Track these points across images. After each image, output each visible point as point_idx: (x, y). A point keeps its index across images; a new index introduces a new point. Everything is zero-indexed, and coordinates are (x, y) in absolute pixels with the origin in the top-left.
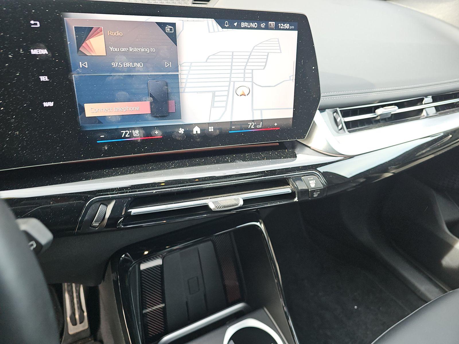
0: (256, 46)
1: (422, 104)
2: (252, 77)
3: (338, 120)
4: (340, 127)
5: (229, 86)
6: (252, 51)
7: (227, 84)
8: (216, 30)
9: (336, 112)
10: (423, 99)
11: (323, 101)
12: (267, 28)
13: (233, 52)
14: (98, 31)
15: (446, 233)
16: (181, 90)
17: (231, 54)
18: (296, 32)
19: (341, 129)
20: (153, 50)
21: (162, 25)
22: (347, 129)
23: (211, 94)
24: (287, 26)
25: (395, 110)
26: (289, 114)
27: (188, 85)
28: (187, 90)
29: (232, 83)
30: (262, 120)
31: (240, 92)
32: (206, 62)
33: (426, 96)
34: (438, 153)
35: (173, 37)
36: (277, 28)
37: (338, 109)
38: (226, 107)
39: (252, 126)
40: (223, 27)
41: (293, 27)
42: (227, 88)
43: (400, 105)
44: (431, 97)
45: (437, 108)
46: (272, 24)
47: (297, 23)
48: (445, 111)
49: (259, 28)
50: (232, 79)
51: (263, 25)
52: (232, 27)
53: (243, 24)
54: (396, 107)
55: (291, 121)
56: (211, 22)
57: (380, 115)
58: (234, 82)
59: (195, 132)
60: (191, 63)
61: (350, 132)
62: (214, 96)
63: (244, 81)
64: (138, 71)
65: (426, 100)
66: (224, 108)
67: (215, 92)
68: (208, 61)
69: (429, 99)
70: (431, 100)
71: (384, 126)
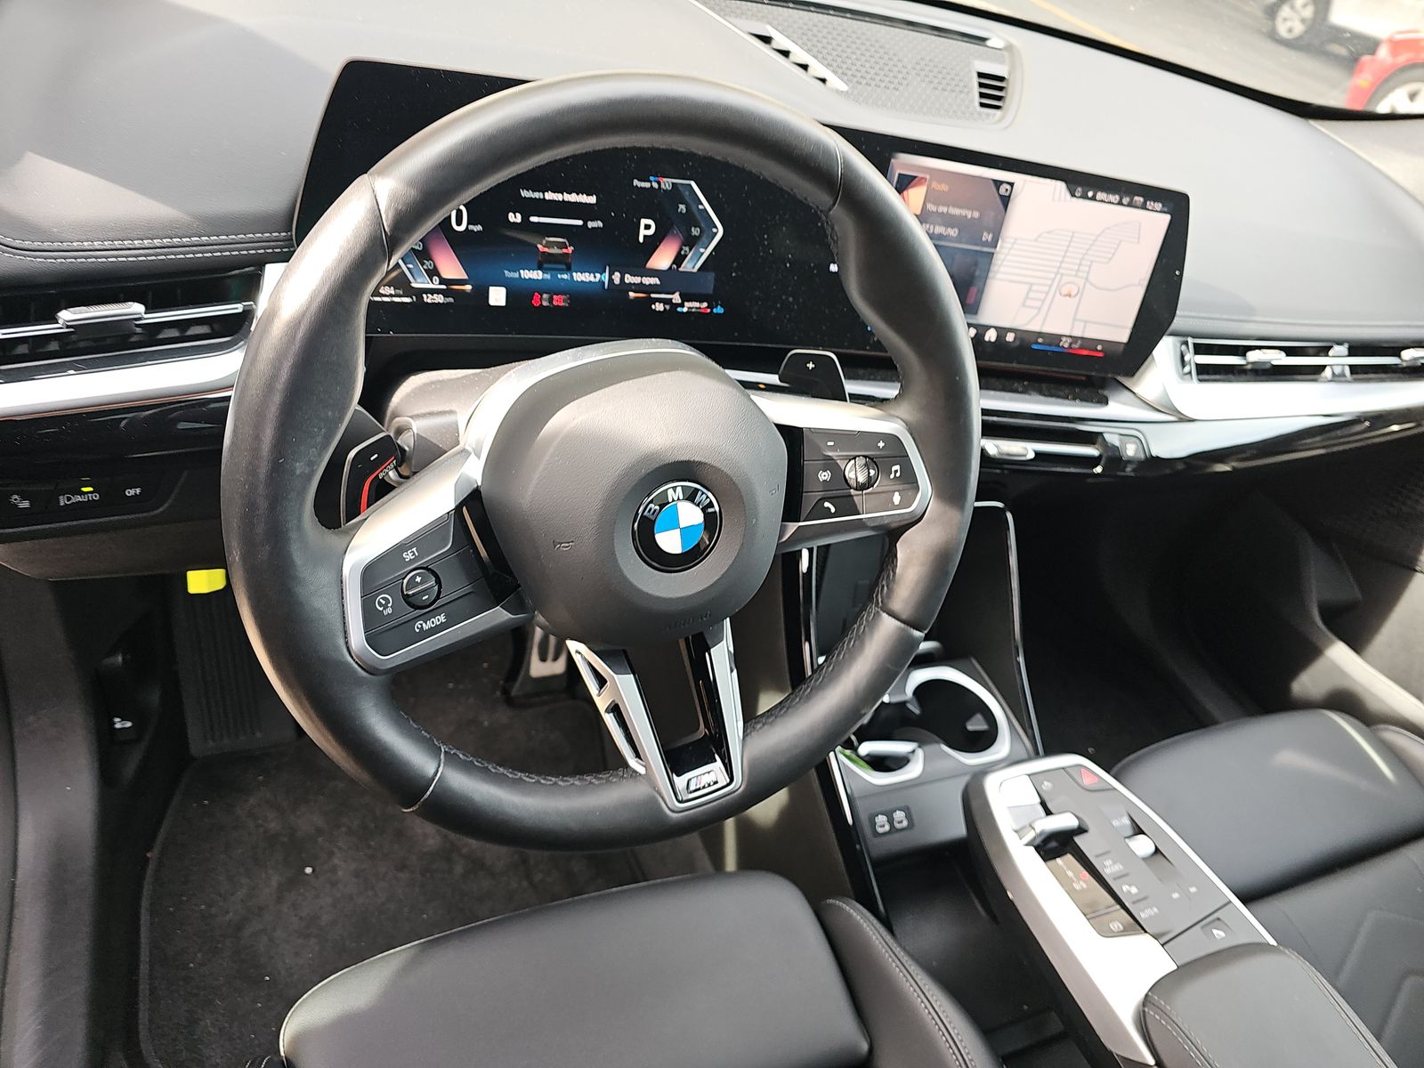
0: (1108, 228)
1: (1327, 356)
2: (1088, 273)
3: (1187, 358)
4: (1187, 369)
5: (1053, 280)
6: (1099, 235)
7: (1053, 276)
8: (1065, 200)
9: (1186, 343)
10: (1331, 347)
11: (1177, 323)
12: (1130, 205)
13: (1073, 233)
14: (921, 181)
15: (1314, 622)
16: (991, 275)
17: (1071, 234)
18: (1168, 217)
19: (1186, 374)
20: (976, 214)
21: (998, 183)
22: (1198, 374)
23: (1027, 287)
24: (1159, 206)
25: (1280, 359)
26: (1123, 336)
27: (1002, 269)
28: (999, 276)
29: (1059, 276)
30: (1082, 338)
31: (1065, 291)
32: (1036, 240)
33: (1340, 343)
34: (1335, 449)
35: (1006, 201)
36: (1144, 207)
37: (1191, 341)
38: (1040, 309)
39: (1065, 343)
40: (1073, 195)
41: (1166, 210)
42: (1050, 282)
43: (1290, 352)
44: (1346, 345)
45: (1354, 369)
46: (1138, 200)
47: (1172, 204)
48: (1366, 376)
49: (1120, 203)
50: (1062, 271)
51: (1126, 200)
52: (1084, 197)
53: (1100, 195)
54: (1283, 354)
55: (1122, 347)
56: (1060, 186)
57: (1253, 363)
58: (1062, 275)
59: (987, 339)
60: (1016, 239)
61: (1200, 380)
62: (1030, 290)
63: (1076, 276)
64: (950, 241)
65: (1337, 349)
66: (1036, 311)
67: (1032, 284)
68: (1039, 239)
69: (1343, 349)
70: (1346, 353)
71: (1256, 381)
